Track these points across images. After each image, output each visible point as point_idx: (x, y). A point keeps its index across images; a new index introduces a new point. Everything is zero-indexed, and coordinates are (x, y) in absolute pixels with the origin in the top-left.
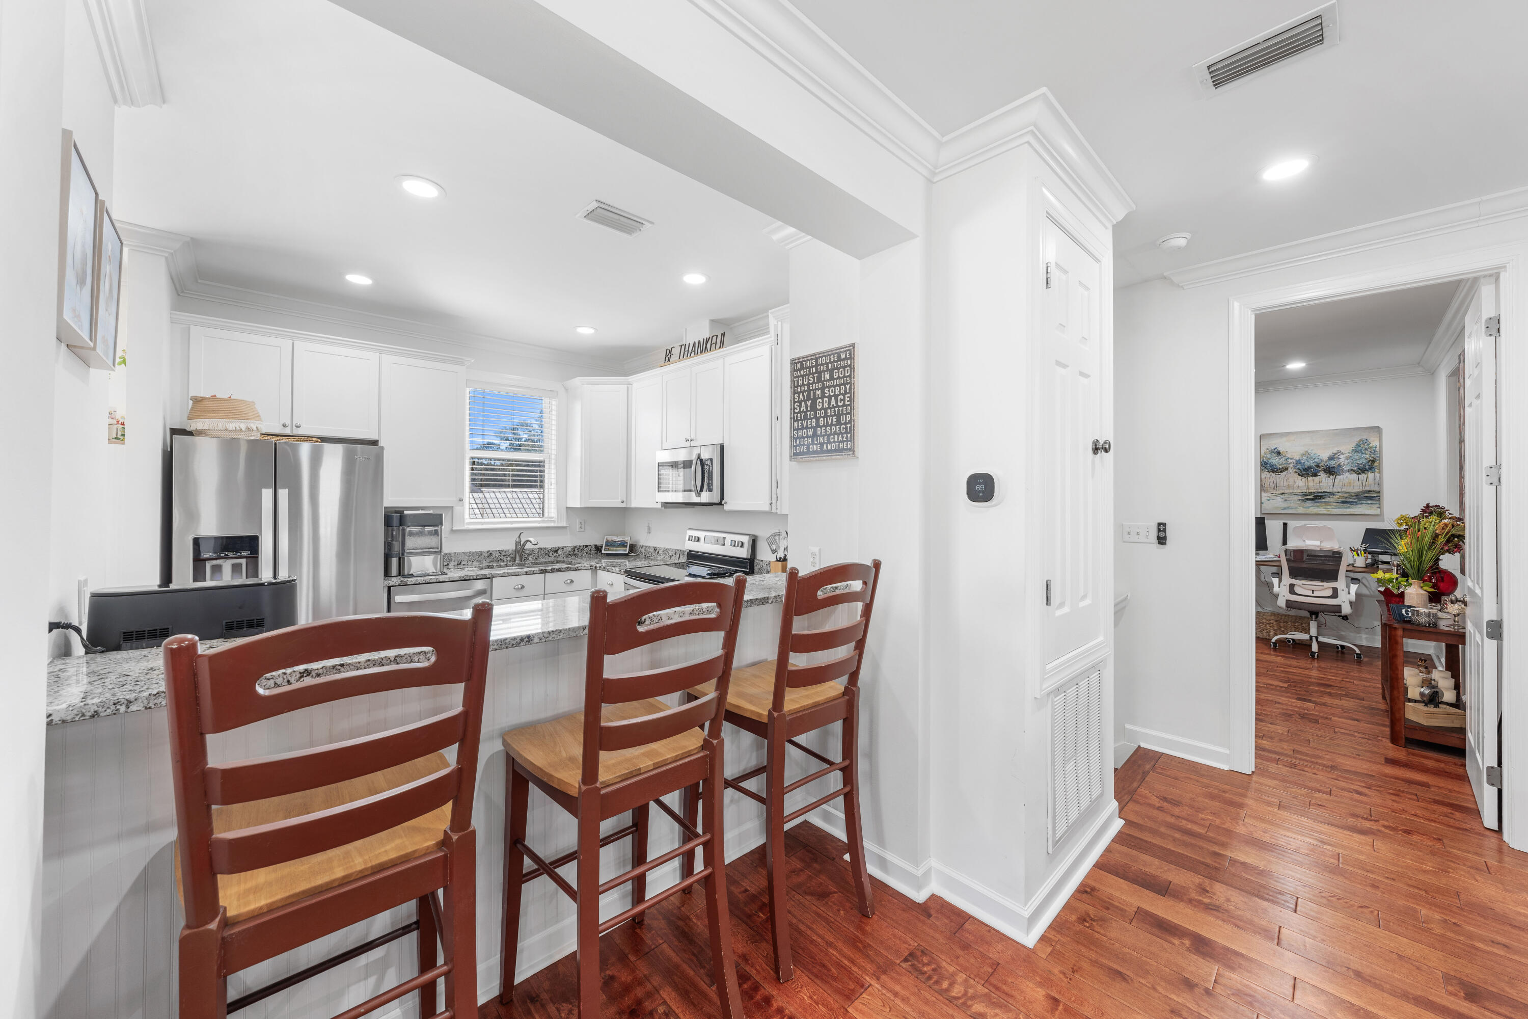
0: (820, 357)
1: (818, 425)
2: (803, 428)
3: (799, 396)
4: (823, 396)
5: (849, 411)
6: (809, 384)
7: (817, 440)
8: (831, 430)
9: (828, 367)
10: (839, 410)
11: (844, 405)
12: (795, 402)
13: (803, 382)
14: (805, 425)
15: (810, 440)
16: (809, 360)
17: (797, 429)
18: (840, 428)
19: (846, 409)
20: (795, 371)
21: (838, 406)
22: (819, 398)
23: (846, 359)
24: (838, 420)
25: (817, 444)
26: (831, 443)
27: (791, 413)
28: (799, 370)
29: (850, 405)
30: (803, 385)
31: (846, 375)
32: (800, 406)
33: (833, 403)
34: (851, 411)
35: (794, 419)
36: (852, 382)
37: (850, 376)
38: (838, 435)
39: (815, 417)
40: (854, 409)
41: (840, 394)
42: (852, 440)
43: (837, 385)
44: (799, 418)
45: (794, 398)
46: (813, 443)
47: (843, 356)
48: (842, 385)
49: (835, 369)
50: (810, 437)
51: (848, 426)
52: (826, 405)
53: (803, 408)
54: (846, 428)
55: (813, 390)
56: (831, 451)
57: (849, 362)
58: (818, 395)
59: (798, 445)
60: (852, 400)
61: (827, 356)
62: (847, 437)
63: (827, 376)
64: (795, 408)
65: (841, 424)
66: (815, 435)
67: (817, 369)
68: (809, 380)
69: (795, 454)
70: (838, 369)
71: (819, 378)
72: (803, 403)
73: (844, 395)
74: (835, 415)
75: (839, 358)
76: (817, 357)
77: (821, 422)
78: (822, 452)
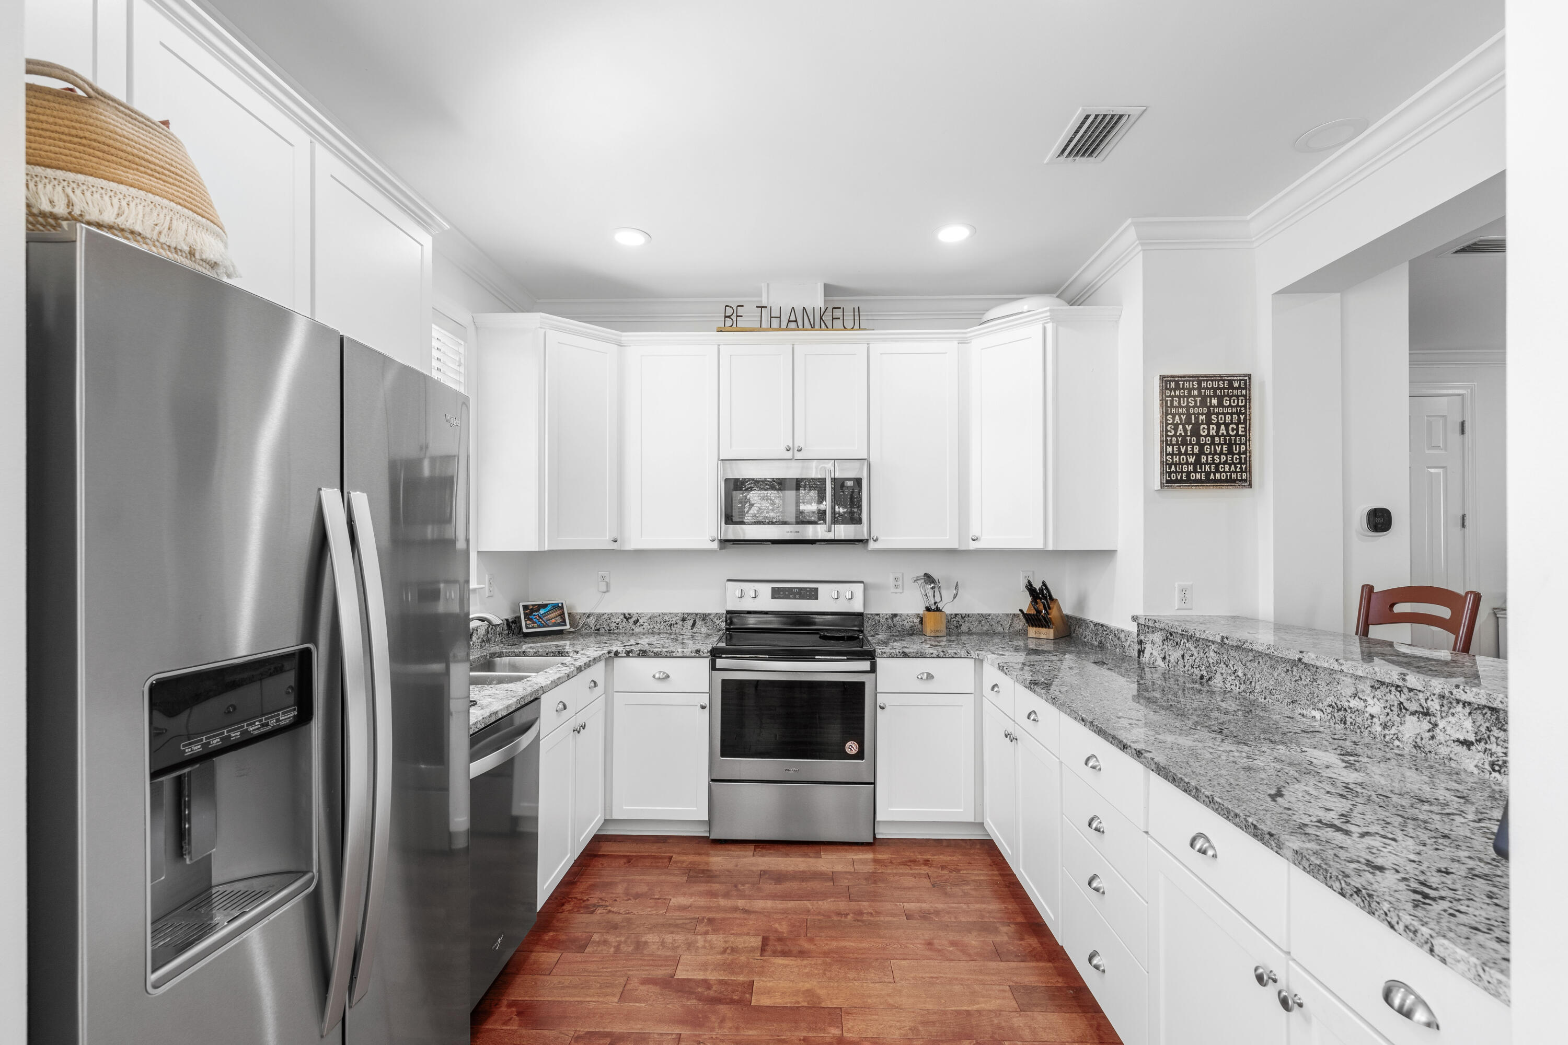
0: (1204, 380)
1: (1202, 452)
2: (1180, 454)
3: (1174, 418)
4: (1209, 422)
5: (1243, 441)
6: (1188, 407)
7: (1201, 468)
8: (1220, 458)
9: (1215, 392)
10: (1230, 440)
11: (1237, 435)
12: (1167, 424)
13: (1179, 403)
14: (1183, 451)
15: (1191, 468)
16: (1189, 381)
17: (1172, 454)
18: (1232, 458)
19: (1240, 439)
20: (1166, 389)
21: (1228, 435)
22: (1202, 423)
23: (1240, 387)
24: (1230, 448)
25: (1201, 472)
26: (1221, 473)
27: (1161, 436)
28: (1175, 390)
29: (1245, 436)
30: (1180, 406)
31: (1240, 404)
32: (1176, 429)
33: (1223, 429)
34: (1246, 442)
35: (1166, 441)
36: (1248, 413)
37: (1245, 406)
38: (1230, 465)
39: (1198, 443)
40: (1249, 440)
41: (1232, 423)
42: (1249, 471)
43: (1228, 413)
44: (1174, 442)
45: (1167, 420)
46: (1195, 471)
47: (1236, 385)
48: (1234, 414)
49: (1225, 396)
50: (1191, 464)
51: (1243, 456)
52: (1213, 432)
53: (1180, 430)
54: (1240, 459)
55: (1194, 414)
56: (1221, 481)
57: (1244, 392)
58: (1202, 420)
59: (1173, 472)
60: (1247, 431)
61: (1215, 380)
62: (1241, 468)
63: (1215, 402)
64: (1167, 431)
65: (1233, 454)
66: (1198, 461)
67: (1200, 393)
68: (1188, 402)
69: (1167, 482)
70: (1230, 397)
71: (1203, 404)
72: (1181, 427)
73: (1237, 425)
74: (1225, 444)
75: (1231, 386)
76: (1199, 379)
77: (1207, 449)
78: (1208, 481)
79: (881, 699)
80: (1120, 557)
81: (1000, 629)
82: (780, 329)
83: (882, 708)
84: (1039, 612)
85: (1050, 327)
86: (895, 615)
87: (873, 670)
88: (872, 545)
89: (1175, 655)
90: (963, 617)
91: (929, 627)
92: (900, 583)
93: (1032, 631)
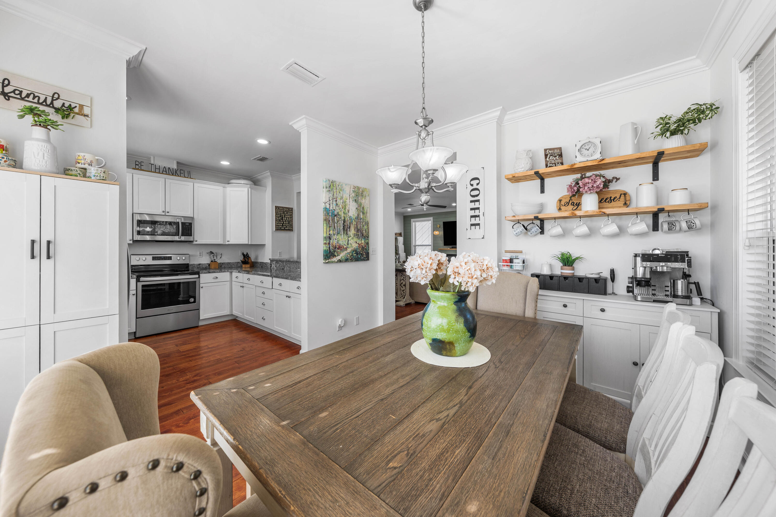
2: (279, 223)
3: (278, 216)
4: (285, 217)
8: (287, 225)
9: (286, 211)
11: (290, 220)
13: (279, 212)
15: (281, 227)
16: (281, 208)
17: (277, 223)
18: (289, 225)
20: (276, 209)
24: (289, 223)
25: (283, 228)
26: (287, 228)
28: (278, 209)
33: (287, 219)
35: (276, 220)
36: (292, 216)
37: (292, 214)
38: (289, 227)
39: (282, 221)
40: (292, 222)
42: (292, 228)
43: (288, 216)
44: (278, 221)
45: (276, 216)
48: (290, 216)
49: (288, 212)
50: (281, 225)
52: (285, 219)
53: (279, 219)
54: (291, 225)
55: (282, 215)
56: (287, 230)
57: (291, 211)
58: (283, 217)
59: (278, 227)
60: (292, 219)
61: (286, 208)
63: (286, 213)
64: (276, 218)
66: (283, 225)
67: (283, 211)
68: (281, 212)
69: (277, 229)
71: (284, 213)
73: (290, 218)
75: (289, 210)
76: (283, 208)
77: (284, 223)
78: (285, 230)
79: (201, 285)
80: (266, 246)
81: (234, 266)
82: (159, 173)
83: (202, 288)
84: (245, 260)
85: (249, 189)
86: (200, 264)
87: (199, 277)
88: (195, 243)
89: (278, 265)
90: (223, 263)
91: (212, 266)
92: (201, 254)
93: (244, 266)
